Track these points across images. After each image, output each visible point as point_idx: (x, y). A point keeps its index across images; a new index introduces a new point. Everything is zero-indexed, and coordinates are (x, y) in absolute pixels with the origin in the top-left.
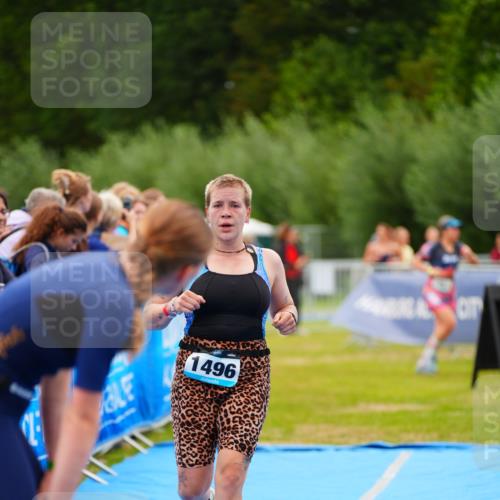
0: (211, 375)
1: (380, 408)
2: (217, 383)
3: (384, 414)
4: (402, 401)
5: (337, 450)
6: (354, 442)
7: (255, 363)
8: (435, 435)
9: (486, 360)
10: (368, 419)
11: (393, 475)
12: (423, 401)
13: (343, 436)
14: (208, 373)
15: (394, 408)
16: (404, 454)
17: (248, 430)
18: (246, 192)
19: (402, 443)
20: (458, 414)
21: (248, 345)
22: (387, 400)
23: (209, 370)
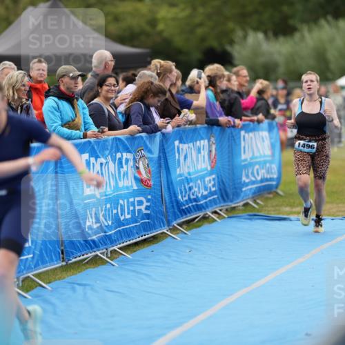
23: (304, 147)
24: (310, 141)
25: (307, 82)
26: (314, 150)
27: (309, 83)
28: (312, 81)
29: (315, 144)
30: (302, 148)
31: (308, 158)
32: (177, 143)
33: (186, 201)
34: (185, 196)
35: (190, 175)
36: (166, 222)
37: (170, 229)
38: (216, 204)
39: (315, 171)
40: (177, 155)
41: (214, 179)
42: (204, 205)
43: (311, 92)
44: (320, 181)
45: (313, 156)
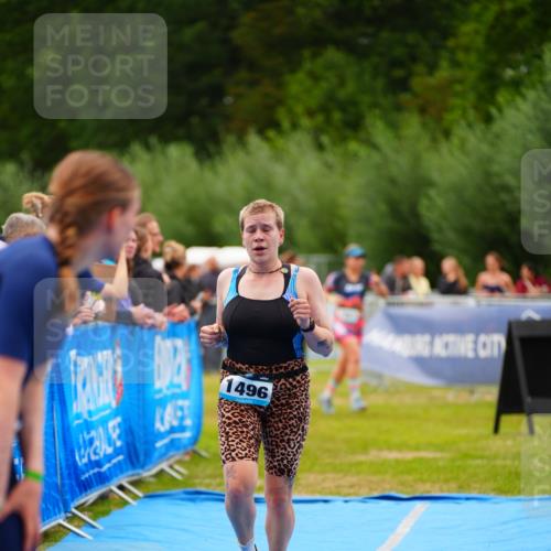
0: (245, 396)
1: (393, 455)
2: (251, 402)
3: (397, 462)
4: (417, 448)
5: (346, 501)
6: (365, 492)
7: (291, 384)
8: (453, 485)
9: (509, 402)
10: (380, 468)
11: (408, 530)
12: (440, 448)
13: (352, 486)
14: (241, 394)
15: (409, 456)
16: (419, 506)
17: (283, 454)
18: (277, 215)
19: (417, 495)
20: (479, 462)
21: (281, 368)
22: (400, 447)
23: (242, 392)
24: (256, 378)
25: (253, 230)
26: (268, 400)
27: (259, 234)
28: (266, 229)
29: (270, 386)
30: (237, 394)
31: (252, 419)
33: (86, 465)
34: (84, 456)
35: (90, 416)
36: (61, 506)
37: (67, 518)
38: (122, 472)
39: (271, 453)
41: (119, 425)
42: (108, 473)
43: (265, 258)
44: (281, 480)
45: (264, 416)
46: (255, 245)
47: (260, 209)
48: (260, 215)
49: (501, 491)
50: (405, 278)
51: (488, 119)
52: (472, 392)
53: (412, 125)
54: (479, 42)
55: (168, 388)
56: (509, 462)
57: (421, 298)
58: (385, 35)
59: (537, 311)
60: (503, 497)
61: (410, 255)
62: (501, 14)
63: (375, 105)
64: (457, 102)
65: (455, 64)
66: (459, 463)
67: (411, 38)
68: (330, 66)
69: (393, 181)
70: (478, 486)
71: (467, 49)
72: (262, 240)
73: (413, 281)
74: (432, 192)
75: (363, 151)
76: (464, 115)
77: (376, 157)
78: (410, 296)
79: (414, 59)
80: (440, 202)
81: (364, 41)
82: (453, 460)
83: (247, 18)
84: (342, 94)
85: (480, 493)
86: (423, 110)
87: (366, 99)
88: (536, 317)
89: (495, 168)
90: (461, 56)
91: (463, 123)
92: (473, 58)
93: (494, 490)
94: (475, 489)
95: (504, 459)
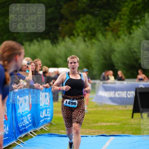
17: (78, 118)
18: (77, 59)
23: (70, 104)
25: (71, 63)
27: (73, 64)
28: (75, 63)
32: (18, 97)
40: (18, 103)
46: (72, 67)
47: (73, 58)
48: (73, 59)
49: (133, 134)
50: (108, 76)
51: (130, 33)
52: (126, 107)
53: (109, 35)
54: (127, 13)
55: (44, 106)
56: (136, 126)
57: (112, 82)
58: (102, 11)
59: (143, 85)
60: (134, 135)
61: (109, 70)
62: (133, 5)
63: (99, 30)
64: (122, 29)
65: (121, 19)
66: (122, 126)
67: (109, 12)
68: (88, 19)
69: (104, 50)
70: (127, 132)
71: (124, 15)
72: (74, 66)
73: (110, 77)
74: (115, 53)
75: (96, 42)
76: (124, 32)
77: (100, 44)
78: (109, 81)
79: (110, 17)
80: (117, 56)
81: (96, 12)
82: (121, 125)
83: (65, 6)
84: (91, 27)
85: (128, 134)
86: (112, 31)
87: (97, 28)
88: (143, 87)
89: (132, 47)
90: (122, 17)
91: (123, 34)
92: (126, 17)
93: (132, 133)
94: (127, 133)
95: (135, 125)
